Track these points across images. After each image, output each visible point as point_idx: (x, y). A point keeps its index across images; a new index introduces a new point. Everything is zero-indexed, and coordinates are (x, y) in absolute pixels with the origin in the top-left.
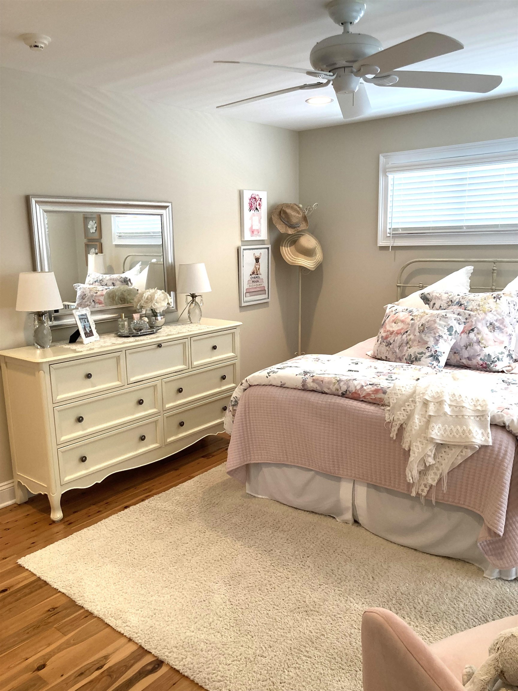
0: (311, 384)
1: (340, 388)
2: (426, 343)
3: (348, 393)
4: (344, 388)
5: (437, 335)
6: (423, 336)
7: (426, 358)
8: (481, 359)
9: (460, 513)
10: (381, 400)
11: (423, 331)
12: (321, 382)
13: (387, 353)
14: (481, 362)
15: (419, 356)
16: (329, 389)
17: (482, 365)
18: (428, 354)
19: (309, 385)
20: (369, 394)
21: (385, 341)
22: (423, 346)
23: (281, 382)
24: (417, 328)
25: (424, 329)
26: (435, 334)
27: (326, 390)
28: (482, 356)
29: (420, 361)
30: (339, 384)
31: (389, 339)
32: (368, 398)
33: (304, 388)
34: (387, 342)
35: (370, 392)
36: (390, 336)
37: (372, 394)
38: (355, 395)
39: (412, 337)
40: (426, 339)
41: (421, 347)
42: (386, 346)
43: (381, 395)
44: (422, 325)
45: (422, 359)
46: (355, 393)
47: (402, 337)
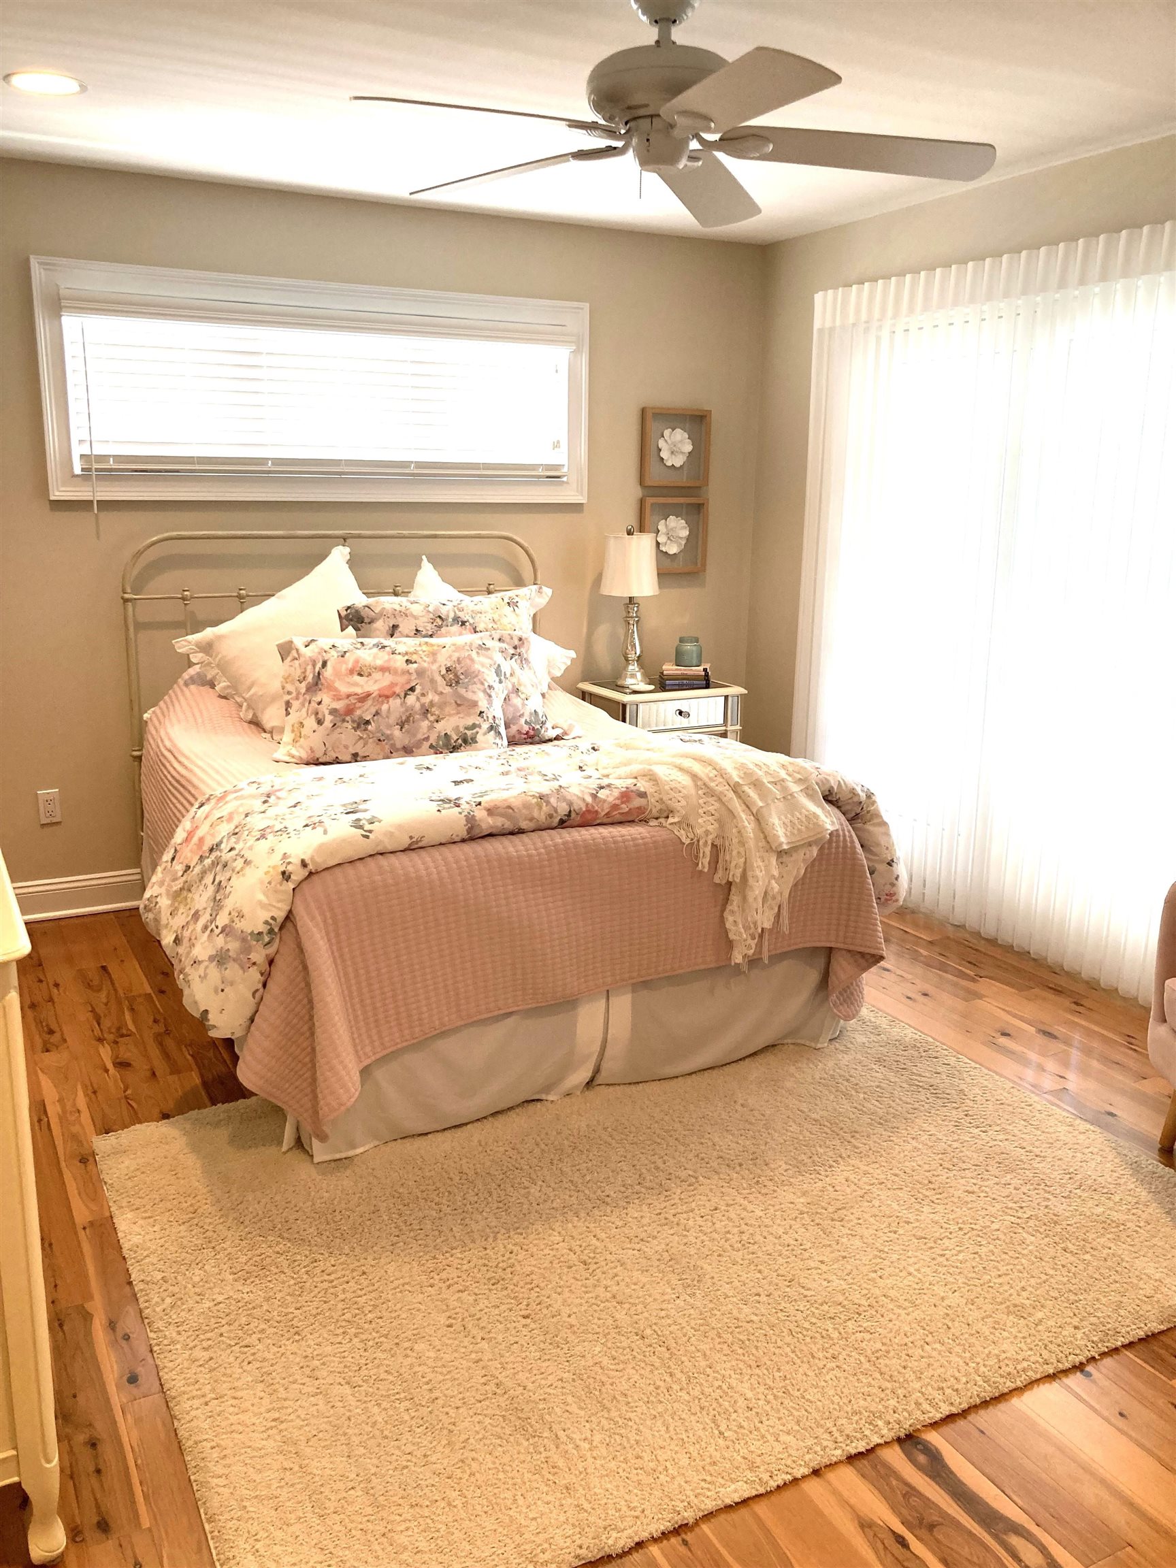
0: (487, 822)
1: (556, 811)
2: (475, 704)
3: (573, 815)
4: (563, 809)
5: (486, 684)
6: (462, 691)
7: (485, 734)
8: (526, 722)
9: (785, 963)
10: (640, 810)
11: (457, 682)
12: (511, 811)
13: (361, 743)
14: (526, 728)
15: (469, 733)
16: (531, 819)
17: (527, 733)
18: (485, 726)
19: (484, 826)
20: (615, 807)
21: (348, 718)
22: (472, 711)
23: (411, 837)
24: (439, 679)
25: (456, 675)
26: (482, 684)
27: (524, 825)
28: (527, 717)
29: (476, 742)
30: (548, 803)
31: (358, 712)
32: (616, 815)
33: (474, 835)
34: (353, 721)
35: (618, 802)
36: (359, 705)
37: (622, 803)
38: (589, 817)
39: (431, 696)
40: (470, 695)
41: (469, 715)
42: (355, 729)
43: (637, 802)
44: (448, 670)
45: (479, 738)
46: (588, 811)
47: (403, 703)
